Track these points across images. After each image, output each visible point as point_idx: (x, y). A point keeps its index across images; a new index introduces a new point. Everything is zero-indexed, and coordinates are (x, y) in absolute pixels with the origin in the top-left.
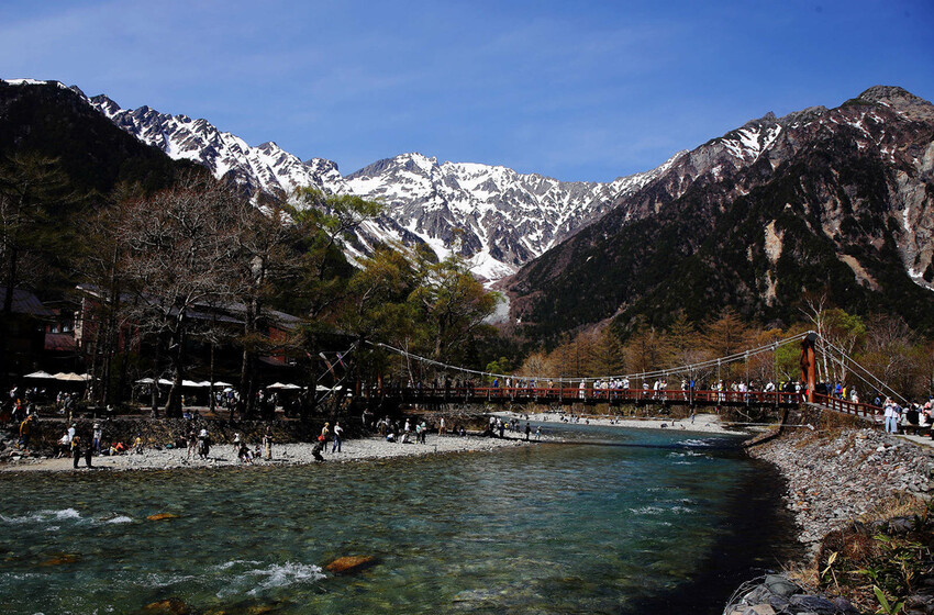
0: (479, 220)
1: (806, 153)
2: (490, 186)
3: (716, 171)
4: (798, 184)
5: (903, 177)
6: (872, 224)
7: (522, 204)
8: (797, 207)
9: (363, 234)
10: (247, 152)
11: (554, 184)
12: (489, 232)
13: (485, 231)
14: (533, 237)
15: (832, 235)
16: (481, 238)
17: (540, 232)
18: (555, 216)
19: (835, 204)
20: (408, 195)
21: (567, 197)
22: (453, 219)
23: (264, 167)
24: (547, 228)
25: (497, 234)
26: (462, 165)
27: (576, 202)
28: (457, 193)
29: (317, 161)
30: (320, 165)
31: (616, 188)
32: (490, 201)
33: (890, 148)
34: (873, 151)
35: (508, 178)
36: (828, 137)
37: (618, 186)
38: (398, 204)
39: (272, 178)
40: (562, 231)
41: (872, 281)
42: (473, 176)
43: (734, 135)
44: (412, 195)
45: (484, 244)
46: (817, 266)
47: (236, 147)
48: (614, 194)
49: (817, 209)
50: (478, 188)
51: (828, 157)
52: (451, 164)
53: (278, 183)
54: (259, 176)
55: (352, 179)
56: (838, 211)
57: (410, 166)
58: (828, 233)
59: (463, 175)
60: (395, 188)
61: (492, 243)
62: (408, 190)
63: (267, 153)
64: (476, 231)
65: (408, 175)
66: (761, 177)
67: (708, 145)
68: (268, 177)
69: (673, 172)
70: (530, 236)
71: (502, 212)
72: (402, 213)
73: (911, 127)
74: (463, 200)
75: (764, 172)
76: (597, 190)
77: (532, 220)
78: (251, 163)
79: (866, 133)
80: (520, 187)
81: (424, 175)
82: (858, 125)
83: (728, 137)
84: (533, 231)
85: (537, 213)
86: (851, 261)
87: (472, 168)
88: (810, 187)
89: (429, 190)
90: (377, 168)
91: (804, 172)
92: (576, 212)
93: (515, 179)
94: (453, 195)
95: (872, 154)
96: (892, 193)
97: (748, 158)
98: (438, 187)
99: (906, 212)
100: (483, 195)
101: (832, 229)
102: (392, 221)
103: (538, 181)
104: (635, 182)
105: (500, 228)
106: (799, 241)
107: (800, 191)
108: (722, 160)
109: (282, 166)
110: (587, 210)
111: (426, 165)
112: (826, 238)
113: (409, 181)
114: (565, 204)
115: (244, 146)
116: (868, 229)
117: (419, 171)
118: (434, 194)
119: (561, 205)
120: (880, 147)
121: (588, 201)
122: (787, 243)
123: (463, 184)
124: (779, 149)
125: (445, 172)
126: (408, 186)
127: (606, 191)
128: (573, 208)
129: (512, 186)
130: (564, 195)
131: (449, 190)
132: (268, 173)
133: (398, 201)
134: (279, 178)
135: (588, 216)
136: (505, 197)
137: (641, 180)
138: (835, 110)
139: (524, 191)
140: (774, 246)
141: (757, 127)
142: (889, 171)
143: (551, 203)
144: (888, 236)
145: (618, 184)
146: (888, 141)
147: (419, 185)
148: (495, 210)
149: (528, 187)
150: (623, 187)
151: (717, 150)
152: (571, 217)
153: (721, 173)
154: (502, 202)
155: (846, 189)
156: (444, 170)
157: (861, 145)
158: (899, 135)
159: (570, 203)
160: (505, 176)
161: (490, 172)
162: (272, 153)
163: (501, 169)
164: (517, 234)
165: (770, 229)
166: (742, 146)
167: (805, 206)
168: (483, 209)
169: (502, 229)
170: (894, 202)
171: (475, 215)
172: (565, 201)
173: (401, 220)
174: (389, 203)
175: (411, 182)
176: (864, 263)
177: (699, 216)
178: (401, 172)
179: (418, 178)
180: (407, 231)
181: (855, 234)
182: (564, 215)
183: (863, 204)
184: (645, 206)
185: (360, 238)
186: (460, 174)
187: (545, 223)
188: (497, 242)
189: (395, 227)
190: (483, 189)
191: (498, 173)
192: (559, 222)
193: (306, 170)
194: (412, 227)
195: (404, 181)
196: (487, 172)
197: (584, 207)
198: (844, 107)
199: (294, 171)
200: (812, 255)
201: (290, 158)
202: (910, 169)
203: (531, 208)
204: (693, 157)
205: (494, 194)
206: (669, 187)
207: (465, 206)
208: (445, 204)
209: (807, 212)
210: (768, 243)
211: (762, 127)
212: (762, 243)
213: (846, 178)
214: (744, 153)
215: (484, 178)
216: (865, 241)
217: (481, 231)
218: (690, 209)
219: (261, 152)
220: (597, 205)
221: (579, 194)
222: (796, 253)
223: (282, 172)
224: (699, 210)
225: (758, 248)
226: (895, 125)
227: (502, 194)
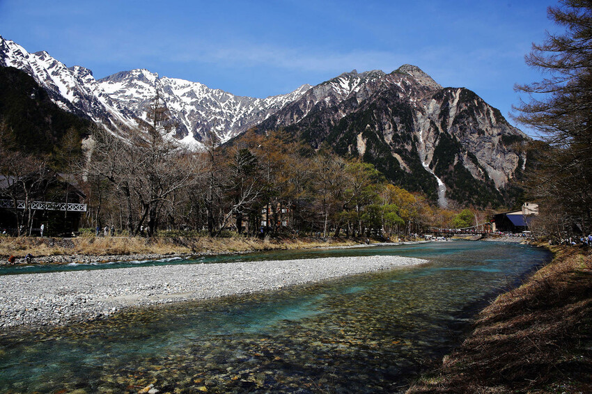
0: (186, 116)
1: (375, 97)
2: (191, 94)
3: (327, 99)
4: (372, 114)
5: (419, 115)
6: (406, 138)
7: (212, 108)
8: (373, 126)
9: (114, 121)
10: (27, 57)
11: (231, 97)
12: (193, 123)
13: (190, 123)
14: (219, 128)
15: (388, 142)
16: (188, 127)
17: (223, 126)
18: (232, 116)
19: (390, 126)
20: (141, 96)
21: (239, 105)
22: (170, 114)
23: (42, 69)
24: (227, 123)
25: (198, 125)
26: (174, 80)
27: (244, 109)
28: (171, 98)
29: (78, 68)
30: (80, 71)
31: (268, 103)
32: (192, 104)
33: (414, 99)
34: (407, 100)
35: (203, 90)
36: (385, 89)
37: (269, 102)
38: (134, 102)
39: (48, 78)
40: (236, 126)
41: (407, 168)
42: (181, 87)
43: (336, 80)
44: (143, 96)
45: (189, 131)
46: (382, 158)
47: (19, 53)
48: (267, 106)
49: (382, 129)
50: (184, 95)
51: (386, 101)
52: (167, 78)
53: (52, 81)
54: (39, 74)
55: (101, 82)
56: (391, 130)
57: (141, 77)
58: (387, 141)
59: (175, 86)
60: (132, 91)
61: (194, 131)
62: (140, 93)
63: (42, 59)
64: (184, 122)
65: (140, 83)
66: (352, 107)
67: (322, 84)
68: (45, 76)
69: (304, 98)
70: (217, 128)
71: (200, 111)
72: (137, 107)
73: (423, 88)
74: (176, 102)
75: (354, 104)
76: (257, 102)
77: (218, 118)
78: (32, 65)
79: (403, 90)
80: (210, 97)
81: (151, 85)
82: (399, 84)
83: (333, 81)
84: (219, 124)
85: (221, 114)
86: (396, 156)
87: (180, 82)
88: (379, 116)
89: (155, 95)
90: (119, 77)
91: (376, 108)
92: (244, 114)
93: (208, 92)
94: (169, 98)
95: (406, 101)
96: (415, 123)
97: (343, 95)
98: (160, 92)
99: (421, 133)
100: (188, 100)
101: (389, 139)
102: (132, 113)
103: (221, 94)
104: (279, 100)
105: (199, 122)
106: (374, 145)
107: (374, 118)
108: (330, 94)
109: (54, 69)
110: (251, 114)
111: (152, 78)
112: (386, 144)
113: (141, 87)
114: (238, 110)
115: (25, 52)
116: (405, 141)
117: (147, 81)
118: (157, 98)
119: (235, 110)
120: (409, 98)
121: (251, 109)
122: (368, 145)
123: (176, 92)
124: (361, 92)
125: (163, 84)
126: (140, 90)
127: (263, 104)
128: (242, 112)
129: (206, 95)
130: (237, 103)
131: (166, 95)
132: (44, 73)
133: (134, 99)
134: (53, 77)
135: (252, 118)
136: (201, 102)
137: (283, 100)
138: (389, 75)
139: (213, 99)
140: (362, 147)
141: (348, 77)
142: (414, 111)
143: (229, 108)
144: (413, 145)
145: (269, 100)
146: (413, 95)
147: (147, 90)
148: (196, 110)
149: (215, 97)
150: (272, 103)
151: (327, 88)
152: (241, 119)
153: (329, 101)
154: (200, 105)
155: (395, 119)
156: (162, 81)
157: (401, 96)
158: (418, 93)
159: (241, 109)
160: (201, 89)
161: (192, 85)
162: (46, 59)
163: (199, 85)
164: (209, 126)
165: (360, 136)
166: (341, 87)
167: (376, 126)
168: (188, 108)
169: (201, 122)
170: (416, 127)
171: (184, 112)
172: (238, 107)
173: (137, 112)
174: (128, 100)
175: (142, 88)
176: (404, 158)
177: (320, 126)
178: (135, 81)
179: (147, 86)
180: (141, 120)
181: (399, 143)
182: (237, 116)
183: (403, 128)
184: (288, 116)
185: (112, 122)
186: (172, 85)
187: (226, 120)
188: (198, 130)
189: (134, 116)
190: (187, 96)
191: (197, 87)
192: (234, 120)
193: (72, 74)
194: (144, 117)
195: (138, 87)
196: (189, 85)
197: (249, 112)
198: (392, 73)
199: (63, 74)
200: (380, 153)
201: (60, 64)
202: (423, 111)
203: (218, 110)
204: (315, 91)
205: (194, 100)
206: (301, 106)
207: (177, 106)
208: (165, 104)
209: (377, 129)
210: (359, 144)
211: (351, 77)
212: (356, 144)
213: (395, 113)
214: (342, 91)
215: (188, 90)
216: (403, 146)
217: (187, 122)
218: (316, 122)
219: (37, 57)
220: (257, 112)
221: (246, 103)
222: (372, 151)
223: (55, 73)
224: (321, 122)
225: (354, 147)
226: (415, 86)
227: (199, 101)
